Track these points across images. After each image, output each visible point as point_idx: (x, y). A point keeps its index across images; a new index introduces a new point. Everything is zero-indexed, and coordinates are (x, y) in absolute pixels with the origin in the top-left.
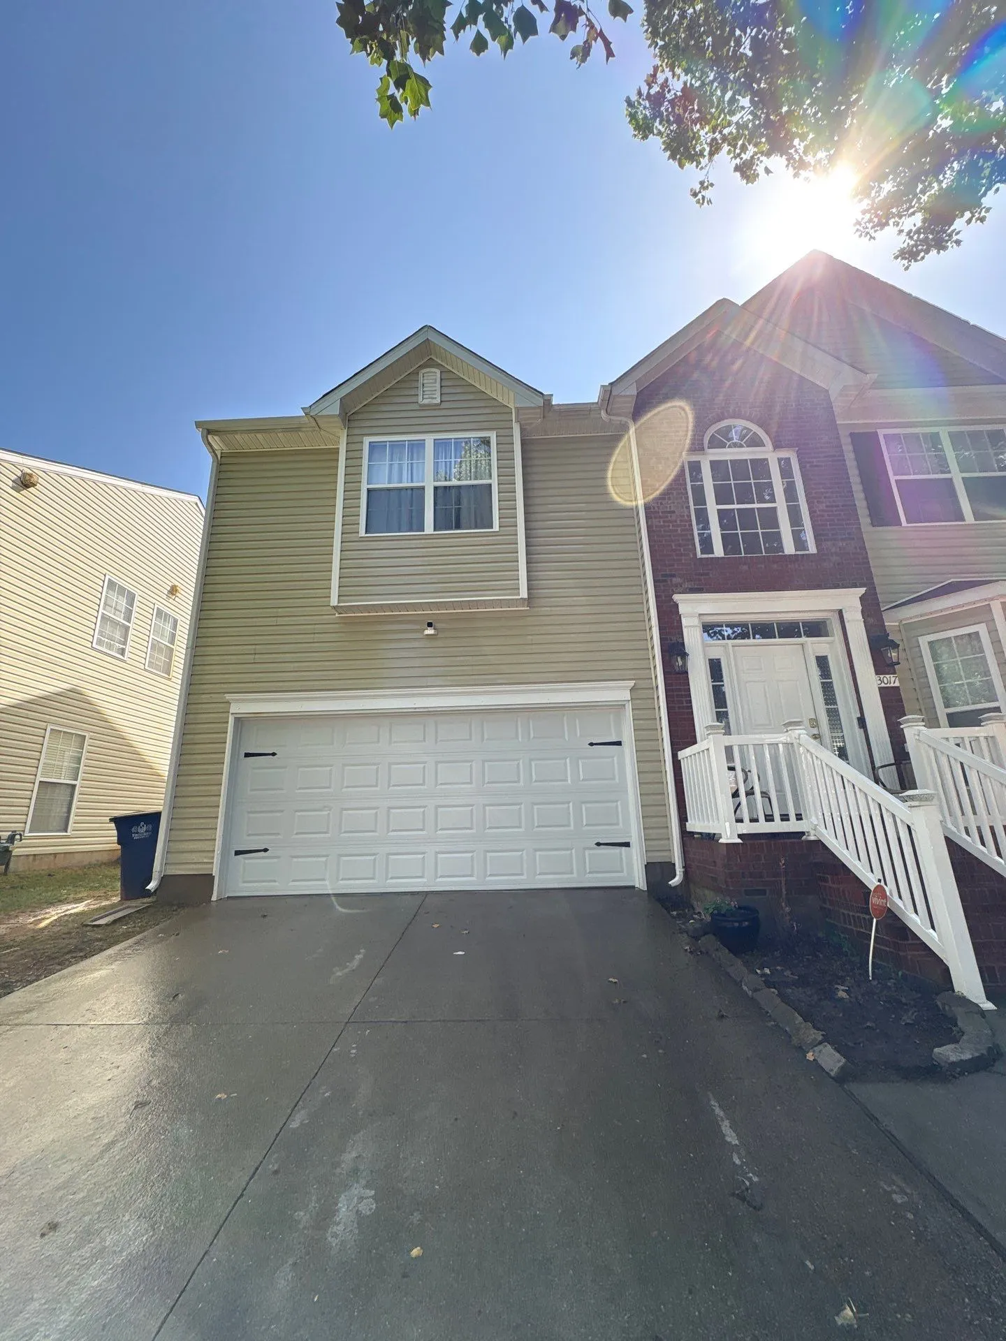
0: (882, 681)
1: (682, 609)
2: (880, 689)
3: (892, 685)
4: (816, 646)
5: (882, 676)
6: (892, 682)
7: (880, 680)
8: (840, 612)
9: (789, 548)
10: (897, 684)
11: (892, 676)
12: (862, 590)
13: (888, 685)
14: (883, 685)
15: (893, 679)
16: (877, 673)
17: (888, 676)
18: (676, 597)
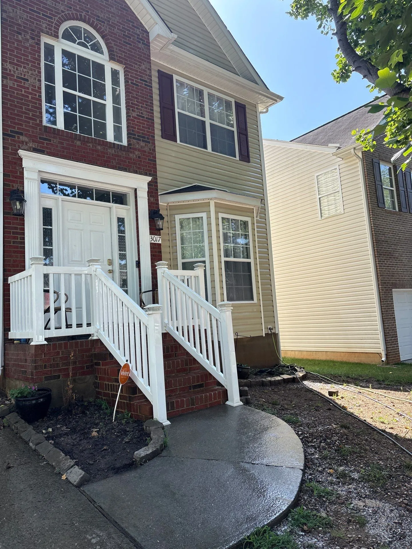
0: (153, 239)
1: (25, 163)
2: (151, 244)
3: (157, 242)
4: (119, 210)
5: (153, 236)
6: (158, 240)
7: (151, 238)
8: (136, 190)
9: (110, 137)
10: (160, 242)
11: (158, 236)
12: (149, 179)
13: (155, 242)
14: (153, 242)
15: (158, 239)
16: (151, 233)
17: (156, 236)
18: (21, 152)
